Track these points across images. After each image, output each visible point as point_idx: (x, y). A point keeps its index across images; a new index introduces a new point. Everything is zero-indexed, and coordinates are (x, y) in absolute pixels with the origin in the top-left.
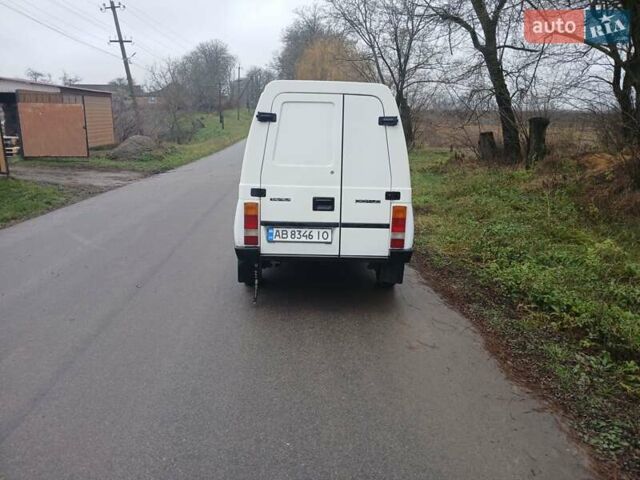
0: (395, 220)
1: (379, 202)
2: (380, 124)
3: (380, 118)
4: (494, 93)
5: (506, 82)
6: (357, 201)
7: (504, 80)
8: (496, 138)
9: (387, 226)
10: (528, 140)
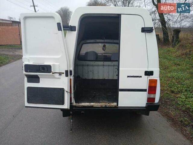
0: (150, 87)
1: (141, 77)
2: (142, 32)
3: (142, 28)
4: (160, 21)
5: (164, 17)
6: (128, 77)
7: (163, 16)
8: (160, 37)
9: (145, 90)
10: (173, 37)
